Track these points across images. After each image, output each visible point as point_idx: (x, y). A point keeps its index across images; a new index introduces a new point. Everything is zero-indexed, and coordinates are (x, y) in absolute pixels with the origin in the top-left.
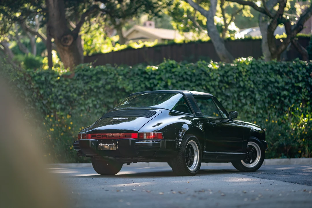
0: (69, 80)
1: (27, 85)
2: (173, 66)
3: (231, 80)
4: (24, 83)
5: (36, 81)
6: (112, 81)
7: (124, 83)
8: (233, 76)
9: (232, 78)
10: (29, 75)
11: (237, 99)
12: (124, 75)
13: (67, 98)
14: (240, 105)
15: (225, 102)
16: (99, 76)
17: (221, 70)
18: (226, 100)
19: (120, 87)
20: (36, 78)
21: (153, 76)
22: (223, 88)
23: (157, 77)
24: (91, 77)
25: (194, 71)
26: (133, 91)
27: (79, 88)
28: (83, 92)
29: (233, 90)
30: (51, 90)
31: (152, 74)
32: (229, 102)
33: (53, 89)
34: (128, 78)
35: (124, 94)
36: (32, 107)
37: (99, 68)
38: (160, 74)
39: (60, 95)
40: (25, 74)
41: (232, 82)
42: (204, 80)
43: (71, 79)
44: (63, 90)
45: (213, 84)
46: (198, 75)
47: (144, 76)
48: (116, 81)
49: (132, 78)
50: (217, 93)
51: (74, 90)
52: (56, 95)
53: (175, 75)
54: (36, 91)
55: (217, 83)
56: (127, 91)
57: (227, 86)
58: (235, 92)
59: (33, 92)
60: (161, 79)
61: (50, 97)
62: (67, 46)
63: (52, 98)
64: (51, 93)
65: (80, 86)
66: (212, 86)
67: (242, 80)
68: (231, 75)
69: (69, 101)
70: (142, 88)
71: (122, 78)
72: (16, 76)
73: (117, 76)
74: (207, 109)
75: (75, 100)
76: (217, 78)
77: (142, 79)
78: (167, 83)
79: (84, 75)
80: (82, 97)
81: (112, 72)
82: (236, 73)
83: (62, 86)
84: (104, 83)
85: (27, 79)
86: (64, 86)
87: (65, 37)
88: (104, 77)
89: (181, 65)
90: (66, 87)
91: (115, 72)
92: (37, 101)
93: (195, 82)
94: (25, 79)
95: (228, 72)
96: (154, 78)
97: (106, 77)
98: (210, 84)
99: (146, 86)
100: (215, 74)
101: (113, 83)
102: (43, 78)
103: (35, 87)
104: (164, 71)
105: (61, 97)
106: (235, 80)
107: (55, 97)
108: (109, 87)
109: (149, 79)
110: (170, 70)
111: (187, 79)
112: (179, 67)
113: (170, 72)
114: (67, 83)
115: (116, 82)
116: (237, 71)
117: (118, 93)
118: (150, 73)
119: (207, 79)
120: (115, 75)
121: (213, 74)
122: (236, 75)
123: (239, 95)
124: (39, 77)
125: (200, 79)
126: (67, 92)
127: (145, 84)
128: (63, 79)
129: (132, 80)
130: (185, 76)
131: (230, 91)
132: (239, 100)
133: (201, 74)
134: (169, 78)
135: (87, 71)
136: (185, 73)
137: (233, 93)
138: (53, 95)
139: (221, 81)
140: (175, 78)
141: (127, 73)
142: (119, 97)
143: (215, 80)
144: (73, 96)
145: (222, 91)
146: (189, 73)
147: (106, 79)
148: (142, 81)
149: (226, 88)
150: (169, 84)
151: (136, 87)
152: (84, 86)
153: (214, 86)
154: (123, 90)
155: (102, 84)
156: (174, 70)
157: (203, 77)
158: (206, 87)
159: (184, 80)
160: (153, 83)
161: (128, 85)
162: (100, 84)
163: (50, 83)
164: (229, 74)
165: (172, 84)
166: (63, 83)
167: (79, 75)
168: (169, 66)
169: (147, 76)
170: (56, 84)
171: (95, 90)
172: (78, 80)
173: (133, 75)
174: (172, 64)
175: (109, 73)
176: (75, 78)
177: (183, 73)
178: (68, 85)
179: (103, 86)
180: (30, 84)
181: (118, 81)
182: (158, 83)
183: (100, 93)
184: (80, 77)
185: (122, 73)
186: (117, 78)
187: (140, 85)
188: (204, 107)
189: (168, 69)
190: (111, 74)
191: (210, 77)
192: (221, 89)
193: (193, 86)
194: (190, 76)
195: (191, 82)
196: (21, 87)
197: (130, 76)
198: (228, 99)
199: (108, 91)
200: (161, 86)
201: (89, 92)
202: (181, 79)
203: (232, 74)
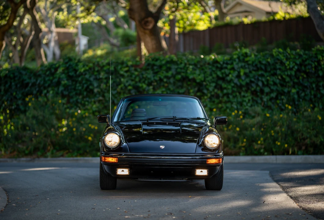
0: (139, 70)
1: (96, 75)
2: (246, 55)
3: (309, 69)
4: (93, 74)
5: (105, 71)
6: (183, 71)
7: (195, 73)
8: (311, 65)
9: (310, 67)
10: (98, 65)
11: (315, 89)
12: (195, 65)
13: (136, 88)
14: (319, 96)
15: (302, 93)
16: (168, 65)
17: (299, 58)
18: (304, 91)
19: (191, 77)
20: (105, 68)
21: (225, 65)
22: (301, 78)
23: (229, 67)
24: (160, 67)
25: (269, 60)
26: (204, 81)
27: (149, 79)
28: (152, 82)
29: (311, 80)
30: (120, 80)
31: (224, 63)
32: (307, 93)
33: (122, 80)
34: (199, 68)
35: (194, 84)
36: (101, 98)
37: (170, 57)
38: (232, 64)
39: (129, 85)
40: (94, 64)
41: (310, 71)
42: (280, 69)
43: (141, 69)
44: (132, 80)
45: (289, 73)
46: (273, 64)
47: (215, 65)
48: (187, 70)
49: (204, 68)
50: (294, 83)
51: (143, 80)
52: (125, 85)
53: (249, 64)
54: (105, 81)
55: (293, 73)
56: (198, 81)
57: (305, 76)
58: (314, 82)
59: (102, 82)
60: (233, 69)
61: (120, 87)
62: (147, 29)
63: (122, 89)
64: (120, 83)
65: (149, 76)
66: (288, 75)
67: (321, 70)
68: (309, 64)
69: (139, 92)
70: (213, 78)
71: (193, 69)
72: (86, 66)
73: (187, 66)
74: (282, 100)
75: (144, 90)
76: (293, 67)
77: (214, 69)
78: (239, 72)
79: (154, 65)
80: (151, 87)
81: (183, 62)
82: (315, 61)
83: (131, 76)
84: (174, 73)
85: (97, 69)
86: (134, 76)
87: (146, 20)
88: (174, 67)
89: (256, 54)
90: (135, 78)
91: (186, 61)
92: (106, 91)
93: (270, 72)
94: (94, 68)
95: (306, 60)
96: (226, 68)
97: (176, 67)
98: (286, 73)
99: (218, 76)
100: (291, 63)
101: (183, 72)
102: (112, 68)
103: (104, 77)
104: (237, 60)
105: (130, 88)
106: (314, 69)
107: (124, 88)
108: (179, 77)
109: (221, 69)
110: (244, 59)
111: (262, 69)
112: (253, 56)
113: (244, 61)
114: (136, 73)
115: (186, 72)
116: (316, 60)
117: (189, 83)
118: (221, 63)
119: (283, 68)
120: (186, 64)
121: (290, 62)
122: (315, 64)
123: (317, 86)
124: (108, 67)
125: (275, 69)
126: (136, 82)
127: (216, 74)
128: (133, 68)
129: (203, 69)
130: (259, 65)
131: (308, 81)
132: (318, 90)
133: (277, 63)
134: (242, 67)
135: (157, 60)
136: (260, 62)
137: (311, 83)
138: (122, 85)
139: (298, 70)
140: (249, 68)
141: (199, 62)
142: (189, 88)
143: (291, 69)
144: (142, 87)
145: (300, 82)
146: (264, 62)
147: (177, 69)
148: (214, 71)
149: (303, 78)
150: (242, 74)
151: (207, 77)
152: (154, 76)
153: (290, 76)
154: (194, 80)
155: (172, 74)
156: (247, 59)
157: (278, 66)
158: (282, 77)
159: (258, 69)
160: (225, 73)
161: (199, 75)
162: (170, 74)
163: (119, 73)
164: (307, 63)
165: (245, 74)
166: (133, 74)
167: (149, 65)
168: (242, 55)
169: (219, 66)
170: (126, 74)
171: (165, 80)
172: (148, 69)
173: (204, 65)
174: (246, 53)
175: (179, 62)
176: (144, 67)
177: (257, 62)
178: (138, 75)
179: (173, 76)
180: (99, 74)
181: (189, 72)
182: (230, 73)
183: (170, 83)
184: (150, 67)
185: (193, 63)
186: (188, 68)
187: (211, 75)
188: (279, 98)
189: (241, 58)
190: (181, 63)
191: (286, 67)
192: (298, 78)
193: (267, 76)
194: (265, 65)
195: (266, 71)
196: (90, 77)
197: (201, 66)
198: (305, 89)
199: (179, 81)
200: (232, 76)
201: (159, 82)
202: (255, 68)
203: (310, 62)
